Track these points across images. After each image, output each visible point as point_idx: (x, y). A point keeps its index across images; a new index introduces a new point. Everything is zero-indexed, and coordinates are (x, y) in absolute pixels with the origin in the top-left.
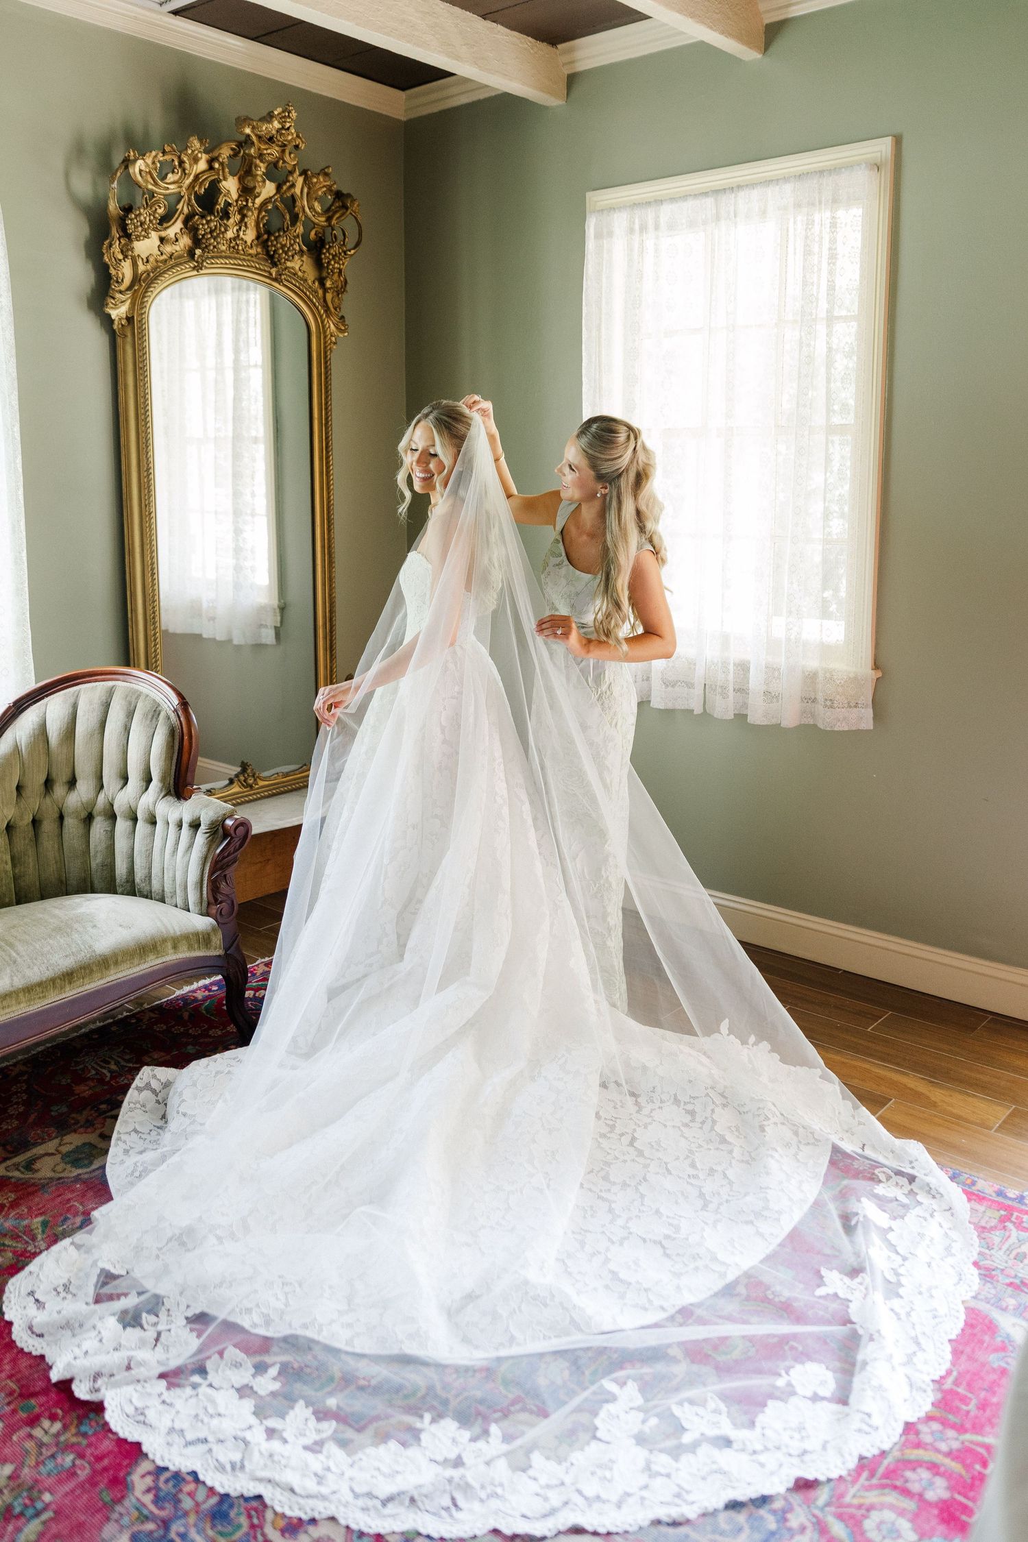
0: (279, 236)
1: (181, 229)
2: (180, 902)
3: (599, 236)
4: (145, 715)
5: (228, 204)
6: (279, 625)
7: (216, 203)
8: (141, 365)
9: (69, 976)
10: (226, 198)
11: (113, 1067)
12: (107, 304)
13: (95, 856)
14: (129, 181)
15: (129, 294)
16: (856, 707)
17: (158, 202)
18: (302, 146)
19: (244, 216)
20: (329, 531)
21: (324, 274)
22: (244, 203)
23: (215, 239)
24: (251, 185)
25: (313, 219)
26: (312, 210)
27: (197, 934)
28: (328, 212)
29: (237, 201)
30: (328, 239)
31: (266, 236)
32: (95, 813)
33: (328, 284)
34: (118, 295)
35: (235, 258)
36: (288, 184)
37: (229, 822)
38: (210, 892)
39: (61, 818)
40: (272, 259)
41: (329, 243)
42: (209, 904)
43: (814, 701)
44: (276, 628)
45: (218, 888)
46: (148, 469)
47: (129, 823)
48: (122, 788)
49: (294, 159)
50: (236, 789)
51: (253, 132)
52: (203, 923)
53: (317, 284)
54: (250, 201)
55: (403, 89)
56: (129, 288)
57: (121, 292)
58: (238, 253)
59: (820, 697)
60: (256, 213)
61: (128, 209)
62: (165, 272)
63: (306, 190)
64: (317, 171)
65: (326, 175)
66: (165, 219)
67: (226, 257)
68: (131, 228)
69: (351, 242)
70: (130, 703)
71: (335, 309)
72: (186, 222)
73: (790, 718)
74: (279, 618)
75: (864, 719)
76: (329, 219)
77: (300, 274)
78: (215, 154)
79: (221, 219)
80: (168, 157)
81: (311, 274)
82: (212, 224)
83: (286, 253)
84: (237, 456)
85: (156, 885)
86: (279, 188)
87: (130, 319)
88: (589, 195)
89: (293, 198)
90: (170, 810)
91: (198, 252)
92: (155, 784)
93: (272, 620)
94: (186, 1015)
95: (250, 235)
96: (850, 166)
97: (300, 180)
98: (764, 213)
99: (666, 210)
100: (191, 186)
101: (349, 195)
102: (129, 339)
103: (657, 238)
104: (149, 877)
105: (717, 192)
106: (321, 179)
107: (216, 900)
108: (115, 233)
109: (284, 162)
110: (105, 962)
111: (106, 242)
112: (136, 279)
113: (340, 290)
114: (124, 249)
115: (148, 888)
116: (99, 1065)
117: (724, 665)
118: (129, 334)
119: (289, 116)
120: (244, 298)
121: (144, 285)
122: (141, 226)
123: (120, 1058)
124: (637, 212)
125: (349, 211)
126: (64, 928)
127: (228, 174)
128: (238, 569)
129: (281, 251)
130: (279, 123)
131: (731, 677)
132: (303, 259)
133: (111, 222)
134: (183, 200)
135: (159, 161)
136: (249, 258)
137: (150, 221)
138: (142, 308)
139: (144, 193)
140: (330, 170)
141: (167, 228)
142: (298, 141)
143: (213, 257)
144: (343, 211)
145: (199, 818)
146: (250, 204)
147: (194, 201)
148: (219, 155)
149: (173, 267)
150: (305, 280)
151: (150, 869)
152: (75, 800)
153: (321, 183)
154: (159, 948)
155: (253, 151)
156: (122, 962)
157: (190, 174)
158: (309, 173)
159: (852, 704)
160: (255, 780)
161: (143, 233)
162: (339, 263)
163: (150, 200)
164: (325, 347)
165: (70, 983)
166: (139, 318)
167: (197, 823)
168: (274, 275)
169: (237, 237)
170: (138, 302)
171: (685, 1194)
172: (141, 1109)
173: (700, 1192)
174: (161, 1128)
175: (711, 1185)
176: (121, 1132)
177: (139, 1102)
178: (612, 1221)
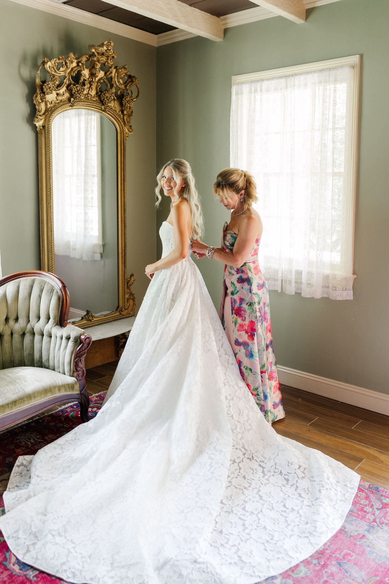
0: (105, 93)
1: (65, 90)
2: (61, 371)
3: (237, 94)
4: (48, 291)
5: (85, 80)
6: (102, 252)
7: (80, 79)
8: (48, 145)
9: (14, 403)
10: (84, 78)
11: (32, 441)
12: (35, 120)
13: (26, 350)
14: (45, 71)
15: (44, 116)
16: (346, 290)
17: (56, 79)
18: (115, 57)
19: (91, 85)
20: (124, 214)
21: (123, 109)
22: (91, 80)
23: (79, 94)
24: (94, 72)
25: (119, 86)
26: (119, 82)
27: (68, 385)
28: (125, 83)
29: (88, 79)
30: (125, 94)
31: (100, 93)
32: (26, 332)
33: (125, 112)
34: (39, 117)
35: (87, 102)
36: (109, 72)
37: (83, 337)
38: (74, 367)
39: (12, 334)
40: (102, 102)
41: (126, 96)
42: (74, 372)
43: (328, 287)
45: (78, 366)
47: (40, 337)
48: (38, 322)
49: (112, 62)
50: (84, 321)
51: (95, 51)
52: (72, 380)
53: (120, 112)
54: (94, 79)
55: (156, 34)
56: (44, 114)
57: (40, 115)
58: (88, 100)
59: (331, 286)
60: (96, 84)
61: (44, 82)
62: (58, 108)
63: (116, 74)
64: (121, 67)
65: (125, 68)
66: (59, 86)
67: (84, 102)
68: (45, 90)
69: (134, 95)
70: (41, 286)
71: (128, 123)
72: (67, 87)
73: (318, 295)
74: (102, 250)
75: (348, 295)
76: (126, 86)
77: (114, 108)
78: (80, 60)
79: (82, 86)
80: (61, 61)
81: (118, 108)
82: (78, 88)
83: (108, 100)
84: (86, 183)
85: (51, 363)
86: (105, 73)
87: (44, 127)
88: (233, 77)
89: (111, 77)
90: (58, 332)
91: (72, 99)
92: (51, 320)
93: (100, 250)
94: (63, 419)
95: (93, 93)
96: (342, 67)
97: (114, 71)
98: (306, 85)
99: (265, 84)
100: (70, 73)
101: (134, 77)
102: (43, 135)
103: (261, 95)
104: (48, 359)
105: (286, 76)
106: (123, 70)
107: (77, 370)
108: (38, 91)
109: (108, 63)
110: (29, 397)
111: (35, 95)
112: (47, 110)
113: (130, 115)
114: (42, 98)
115: (48, 364)
116: (26, 440)
117: (291, 271)
118: (43, 133)
119: (110, 45)
120: (90, 118)
121: (50, 112)
122: (49, 89)
123: (35, 437)
124: (253, 84)
125: (134, 83)
126: (13, 382)
127: (85, 68)
128: (85, 229)
129: (106, 99)
130: (106, 47)
131: (293, 277)
132: (115, 102)
133: (37, 87)
134: (66, 78)
135: (57, 63)
136: (93, 102)
137: (53, 87)
138: (49, 122)
139: (51, 76)
140: (127, 66)
141: (60, 89)
142: (114, 55)
143: (78, 102)
144: (131, 83)
145: (70, 335)
146: (94, 80)
147: (71, 79)
148: (82, 60)
149: (62, 106)
150: (116, 111)
151: (49, 356)
152: (18, 327)
153: (123, 72)
154: (53, 391)
155: (95, 59)
156: (37, 396)
157: (69, 68)
158: (118, 67)
159: (344, 289)
160: (92, 318)
161: (50, 92)
162: (129, 104)
163: (53, 78)
164: (124, 138)
165: (15, 406)
166: (48, 127)
167: (69, 337)
168: (103, 109)
169: (88, 93)
170: (47, 119)
171: (279, 520)
172: (19, 475)
173: (286, 519)
174: (29, 482)
175: (292, 516)
176: (10, 488)
177: (18, 472)
178: (244, 530)
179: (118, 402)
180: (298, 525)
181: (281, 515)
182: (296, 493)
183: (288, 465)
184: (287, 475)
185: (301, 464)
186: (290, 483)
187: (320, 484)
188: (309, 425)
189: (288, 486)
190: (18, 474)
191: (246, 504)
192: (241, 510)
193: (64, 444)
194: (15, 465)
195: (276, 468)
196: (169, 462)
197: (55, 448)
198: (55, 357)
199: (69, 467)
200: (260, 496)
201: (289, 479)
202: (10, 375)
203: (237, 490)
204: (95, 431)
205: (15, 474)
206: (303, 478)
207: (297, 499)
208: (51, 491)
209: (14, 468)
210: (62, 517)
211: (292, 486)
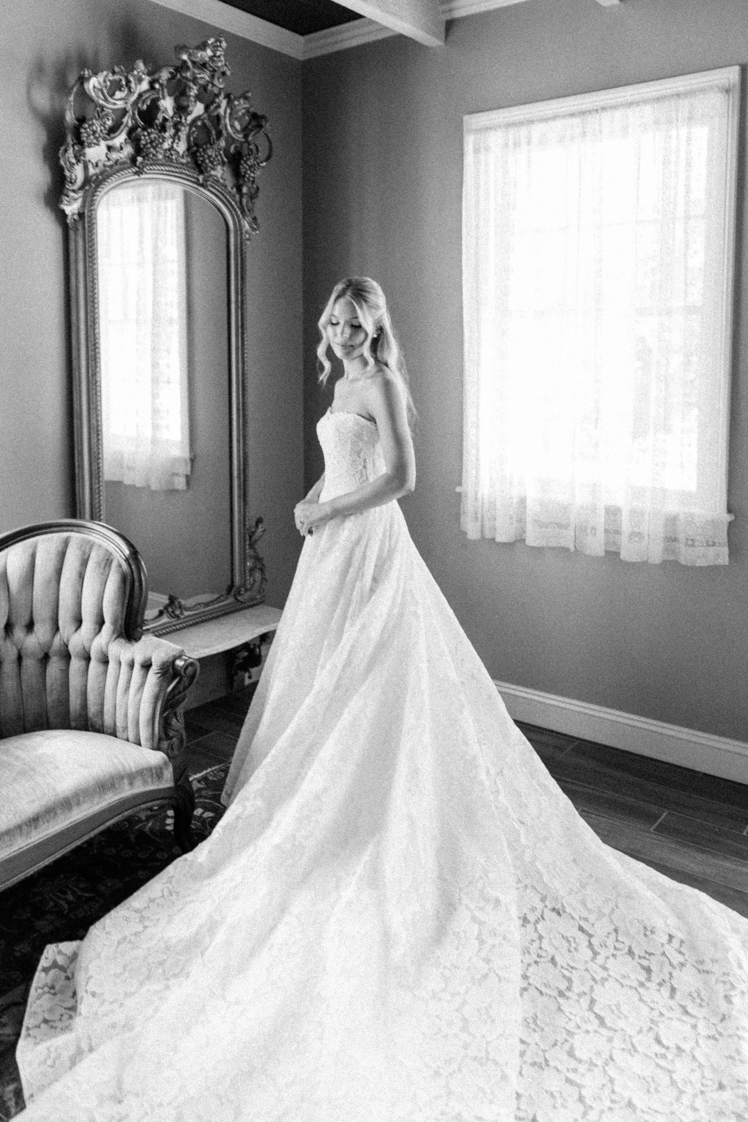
0: (207, 148)
1: (126, 140)
2: (131, 736)
3: (477, 151)
4: (99, 564)
5: (165, 120)
6: (189, 473)
7: (156, 118)
8: (90, 254)
9: (34, 821)
10: (164, 114)
11: (70, 897)
12: (62, 202)
13: (51, 693)
14: (83, 95)
15: (81, 194)
16: (713, 546)
17: (107, 115)
18: (228, 73)
19: (177, 130)
20: (243, 396)
21: (241, 182)
22: (179, 120)
23: (154, 148)
24: (185, 103)
25: (234, 136)
26: (232, 127)
27: (150, 769)
28: (246, 131)
29: (172, 118)
30: (245, 152)
31: (195, 149)
32: (51, 654)
33: (245, 190)
34: (72, 194)
35: (170, 166)
36: (215, 105)
37: (180, 663)
38: (162, 729)
39: (20, 658)
40: (199, 167)
41: (246, 155)
42: (160, 739)
43: (675, 540)
44: (187, 476)
45: (170, 724)
46: (95, 344)
47: (83, 663)
48: (76, 630)
49: (221, 84)
50: (165, 619)
51: (189, 58)
52: (156, 758)
53: (235, 190)
54: (183, 118)
55: (302, 33)
56: (82, 188)
57: (74, 191)
58: (171, 162)
59: (682, 537)
60: (187, 129)
61: (82, 120)
62: (111, 176)
63: (228, 111)
64: (238, 95)
65: (246, 98)
66: (113, 131)
67: (163, 165)
68: (84, 137)
69: (262, 155)
70: (84, 552)
71: (249, 211)
72: (129, 134)
73: (656, 556)
74: (189, 468)
75: (721, 556)
76: (246, 136)
77: (221, 181)
78: (156, 76)
79: (160, 131)
80: (117, 77)
81: (230, 182)
82: (152, 136)
83: (212, 162)
84: (155, 335)
85: (108, 719)
86: (207, 108)
87: (81, 215)
88: (466, 118)
89: (218, 117)
90: (121, 651)
91: (140, 159)
92: (107, 628)
93: (185, 469)
94: (132, 837)
95: (181, 147)
96: (702, 90)
97: (224, 103)
98: (625, 129)
99: (537, 130)
100: (135, 103)
101: (263, 117)
102: (80, 232)
103: (529, 151)
104: (101, 712)
105: (583, 113)
106: (242, 101)
107: (167, 735)
108: (70, 139)
109: (213, 85)
110: (67, 803)
111: (62, 148)
112: (87, 181)
113: (252, 196)
114: (78, 155)
115: (100, 722)
116: (57, 896)
117: (595, 508)
118: (80, 227)
119: (220, 46)
120: (162, 205)
121: (93, 185)
122: (93, 134)
123: (76, 886)
124: (512, 131)
125: (263, 130)
126: (27, 772)
127: (166, 94)
128: (156, 427)
129: (207, 161)
130: (212, 51)
131: (600, 521)
132: (225, 169)
133: (67, 131)
134: (128, 115)
135: (110, 81)
136: (181, 166)
137: (101, 131)
138: (92, 206)
139: (96, 106)
140: (250, 94)
141: (114, 138)
142: (225, 69)
143: (151, 165)
144: (258, 129)
145: (151, 659)
146: (183, 121)
147: (137, 117)
148: (160, 77)
149: (118, 171)
150: (226, 187)
151: (102, 705)
152: (33, 642)
153: (241, 106)
154: (117, 786)
155: (188, 74)
156: (84, 802)
157: (134, 93)
158: (232, 96)
159: (710, 543)
160: (181, 611)
161: (95, 141)
162: (253, 173)
163: (101, 112)
164: (241, 243)
165: (36, 828)
166: (89, 214)
167: (148, 663)
168: (201, 181)
169: (171, 148)
170: (89, 199)
171: (656, 1079)
172: (49, 992)
173: (671, 1078)
174: (73, 1009)
175: (682, 1068)
176: (30, 1026)
177: (46, 985)
178: (585, 1114)
179: (259, 803)
180: (702, 1092)
181: (657, 1065)
182: (672, 1003)
183: (645, 935)
184: (644, 958)
185: (674, 932)
186: (656, 978)
187: (724, 982)
188: (654, 830)
189: (652, 985)
190: (46, 989)
191: (573, 1038)
192: (566, 1057)
193: (145, 908)
194: (40, 967)
195: (617, 941)
196: (387, 939)
197: (127, 919)
198: (117, 708)
199: (161, 964)
200: (598, 1016)
201: (652, 968)
202: (19, 753)
203: (545, 999)
204: (213, 871)
205: (40, 991)
206: (682, 965)
207: (680, 1020)
208: (128, 1035)
209: (37, 974)
210: (160, 1105)
211: (660, 985)
